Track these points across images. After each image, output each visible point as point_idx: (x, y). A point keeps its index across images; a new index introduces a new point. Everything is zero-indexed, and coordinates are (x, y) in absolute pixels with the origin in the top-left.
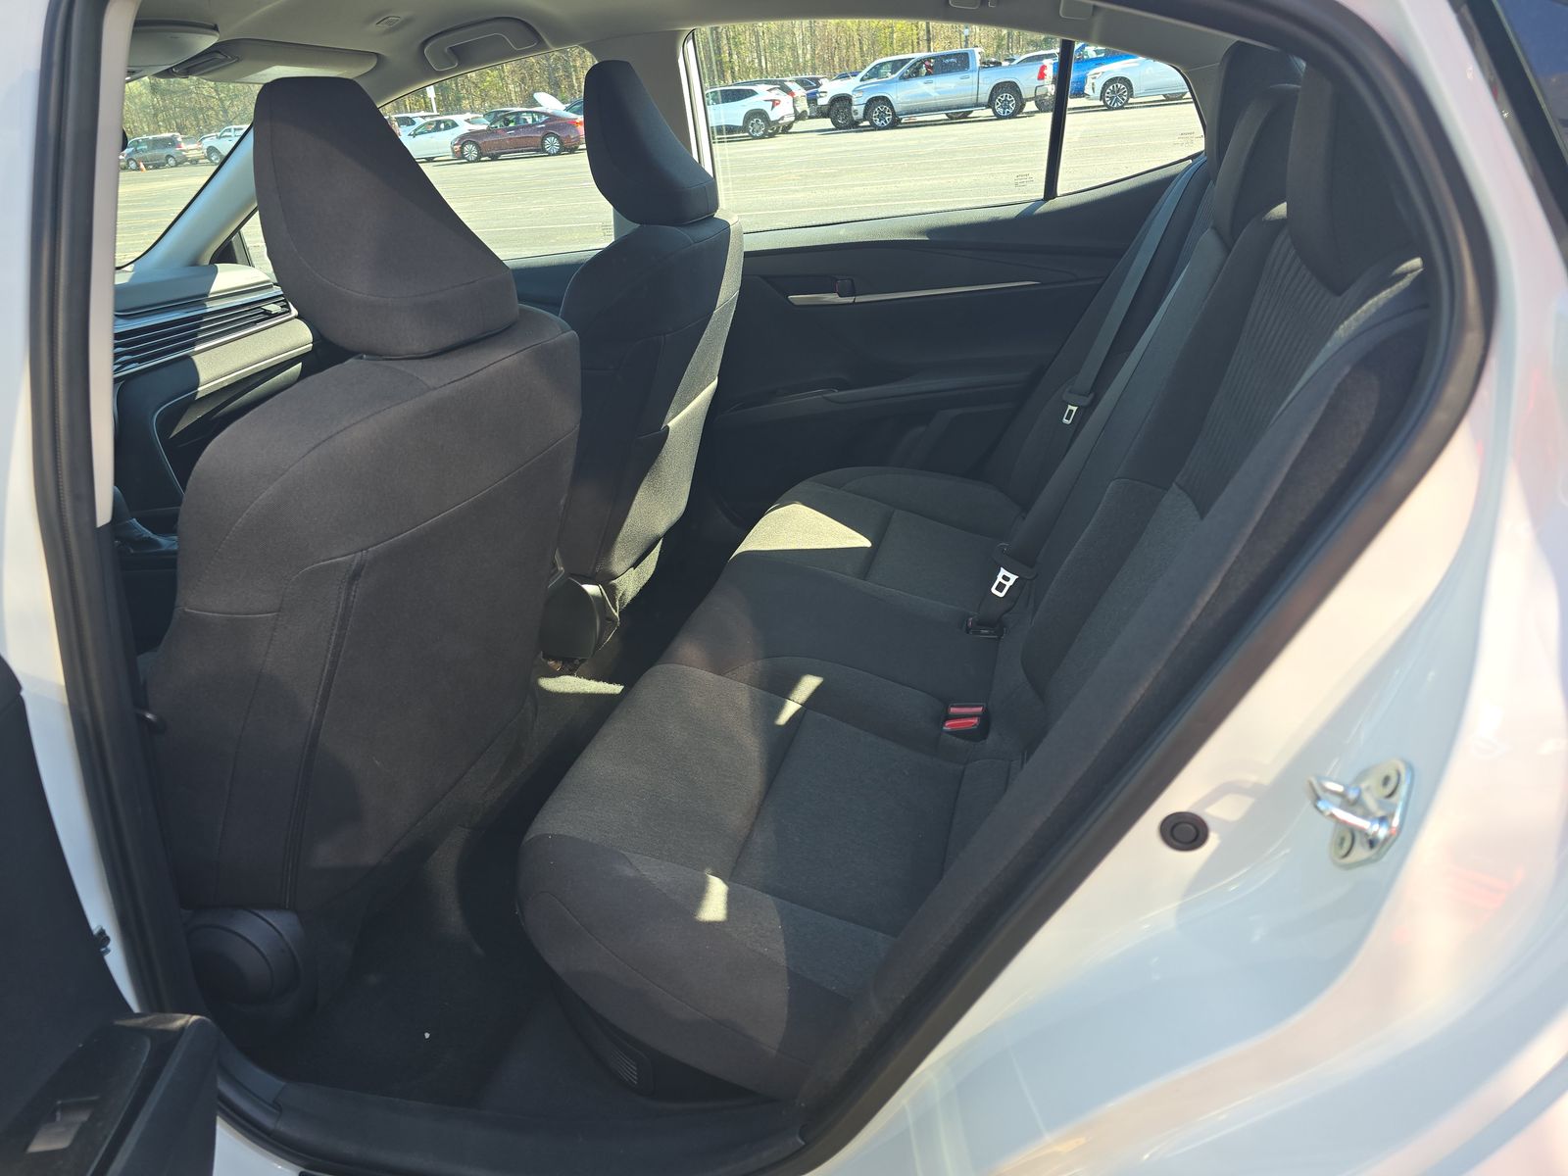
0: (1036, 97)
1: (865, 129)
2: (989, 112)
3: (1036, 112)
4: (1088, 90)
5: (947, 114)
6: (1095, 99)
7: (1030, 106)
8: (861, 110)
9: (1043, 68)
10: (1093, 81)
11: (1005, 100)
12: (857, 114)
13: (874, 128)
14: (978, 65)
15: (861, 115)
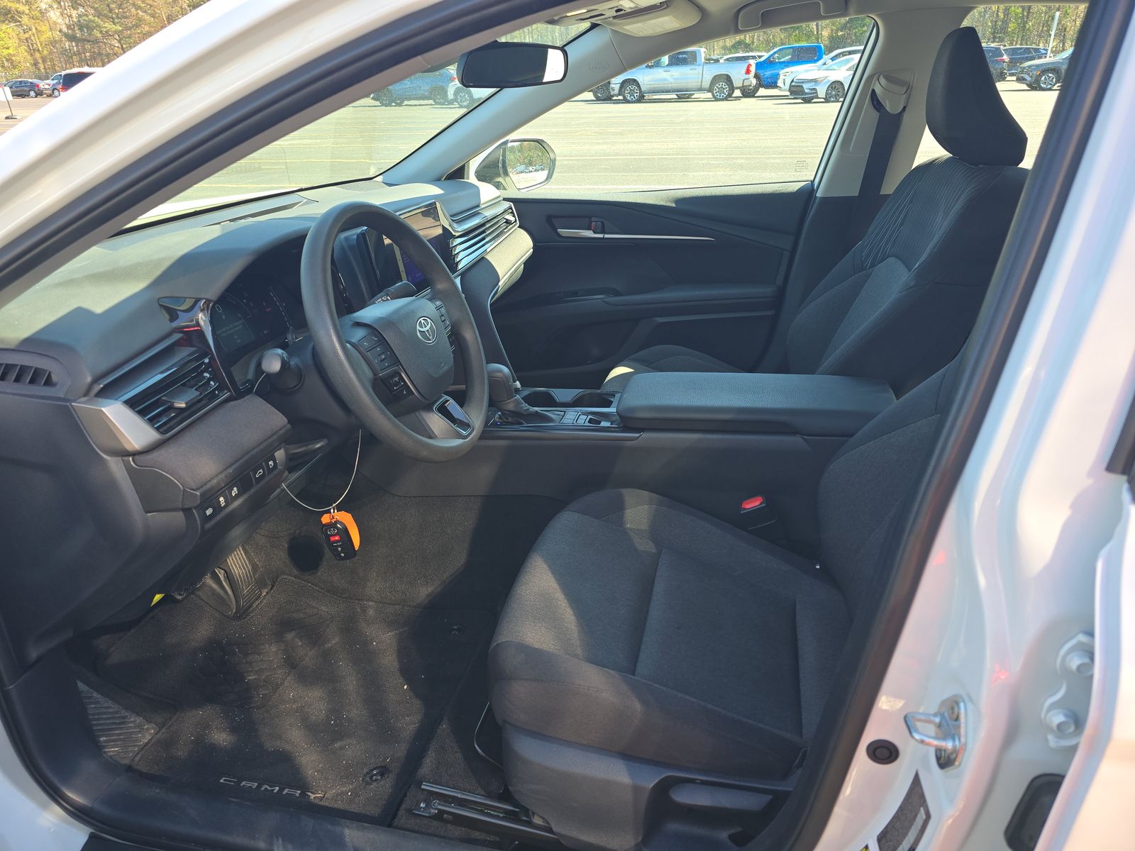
0: (743, 86)
1: (618, 102)
2: (709, 95)
3: (740, 97)
4: (780, 83)
5: (677, 95)
6: (785, 90)
7: (737, 93)
8: (617, 87)
9: (749, 65)
10: (785, 77)
11: (722, 87)
12: (614, 90)
13: (626, 101)
14: (703, 61)
15: (617, 91)
